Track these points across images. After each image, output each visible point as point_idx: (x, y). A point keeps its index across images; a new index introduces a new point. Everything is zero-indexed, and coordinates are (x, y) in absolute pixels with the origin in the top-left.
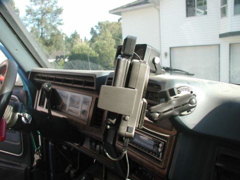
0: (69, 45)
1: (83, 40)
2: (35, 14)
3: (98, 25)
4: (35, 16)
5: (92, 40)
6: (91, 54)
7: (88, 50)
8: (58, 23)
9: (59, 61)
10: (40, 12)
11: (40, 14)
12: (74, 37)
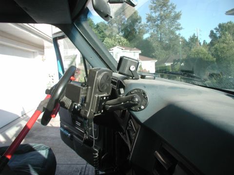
0: (187, 48)
1: (202, 44)
2: (155, 21)
3: (218, 28)
4: (155, 23)
5: (212, 44)
6: (207, 58)
7: (205, 54)
8: (176, 28)
9: (176, 64)
10: (159, 18)
11: (159, 20)
12: (193, 41)
